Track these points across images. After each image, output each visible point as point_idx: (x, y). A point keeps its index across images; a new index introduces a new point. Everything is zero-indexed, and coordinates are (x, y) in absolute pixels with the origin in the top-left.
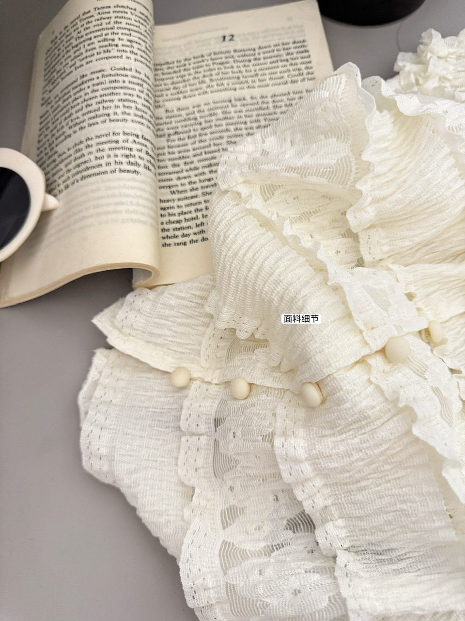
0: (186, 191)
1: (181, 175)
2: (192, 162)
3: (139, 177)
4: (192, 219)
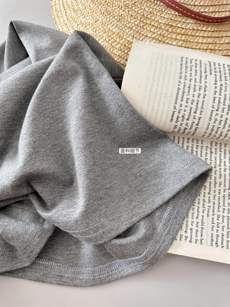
3: (168, 121)
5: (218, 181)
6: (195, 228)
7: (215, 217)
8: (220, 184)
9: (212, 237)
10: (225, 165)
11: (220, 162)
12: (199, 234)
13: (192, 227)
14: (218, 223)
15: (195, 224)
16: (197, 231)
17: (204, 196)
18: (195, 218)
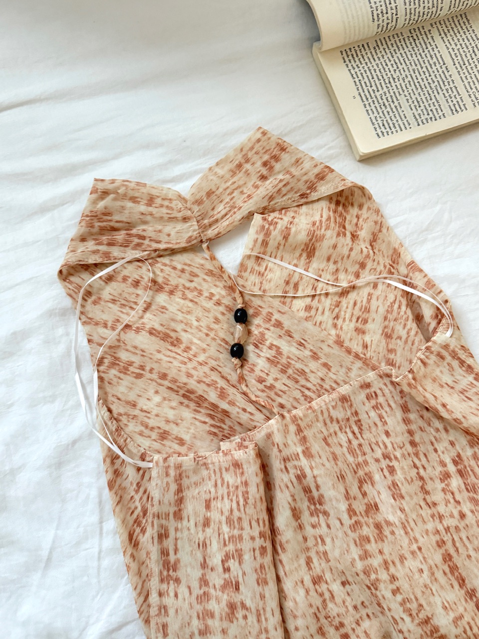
3: (371, 23)
5: (431, 62)
6: (433, 107)
7: (445, 92)
8: (435, 64)
9: (450, 108)
10: (431, 46)
11: (426, 44)
12: (439, 110)
13: (430, 108)
14: (450, 95)
15: (432, 105)
16: (436, 109)
17: (427, 80)
18: (429, 101)
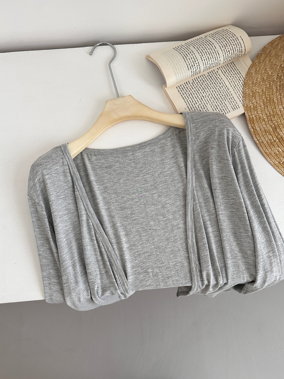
0: (194, 86)
1: (198, 83)
2: (203, 84)
4: (186, 91)
